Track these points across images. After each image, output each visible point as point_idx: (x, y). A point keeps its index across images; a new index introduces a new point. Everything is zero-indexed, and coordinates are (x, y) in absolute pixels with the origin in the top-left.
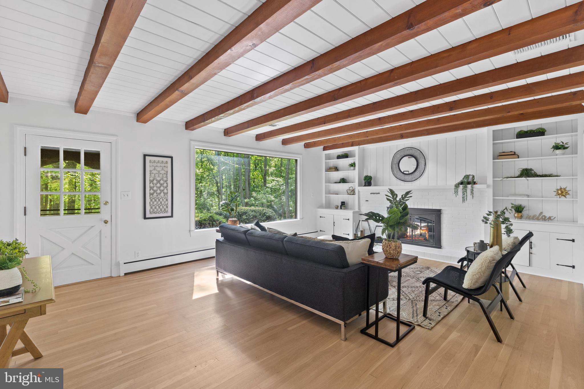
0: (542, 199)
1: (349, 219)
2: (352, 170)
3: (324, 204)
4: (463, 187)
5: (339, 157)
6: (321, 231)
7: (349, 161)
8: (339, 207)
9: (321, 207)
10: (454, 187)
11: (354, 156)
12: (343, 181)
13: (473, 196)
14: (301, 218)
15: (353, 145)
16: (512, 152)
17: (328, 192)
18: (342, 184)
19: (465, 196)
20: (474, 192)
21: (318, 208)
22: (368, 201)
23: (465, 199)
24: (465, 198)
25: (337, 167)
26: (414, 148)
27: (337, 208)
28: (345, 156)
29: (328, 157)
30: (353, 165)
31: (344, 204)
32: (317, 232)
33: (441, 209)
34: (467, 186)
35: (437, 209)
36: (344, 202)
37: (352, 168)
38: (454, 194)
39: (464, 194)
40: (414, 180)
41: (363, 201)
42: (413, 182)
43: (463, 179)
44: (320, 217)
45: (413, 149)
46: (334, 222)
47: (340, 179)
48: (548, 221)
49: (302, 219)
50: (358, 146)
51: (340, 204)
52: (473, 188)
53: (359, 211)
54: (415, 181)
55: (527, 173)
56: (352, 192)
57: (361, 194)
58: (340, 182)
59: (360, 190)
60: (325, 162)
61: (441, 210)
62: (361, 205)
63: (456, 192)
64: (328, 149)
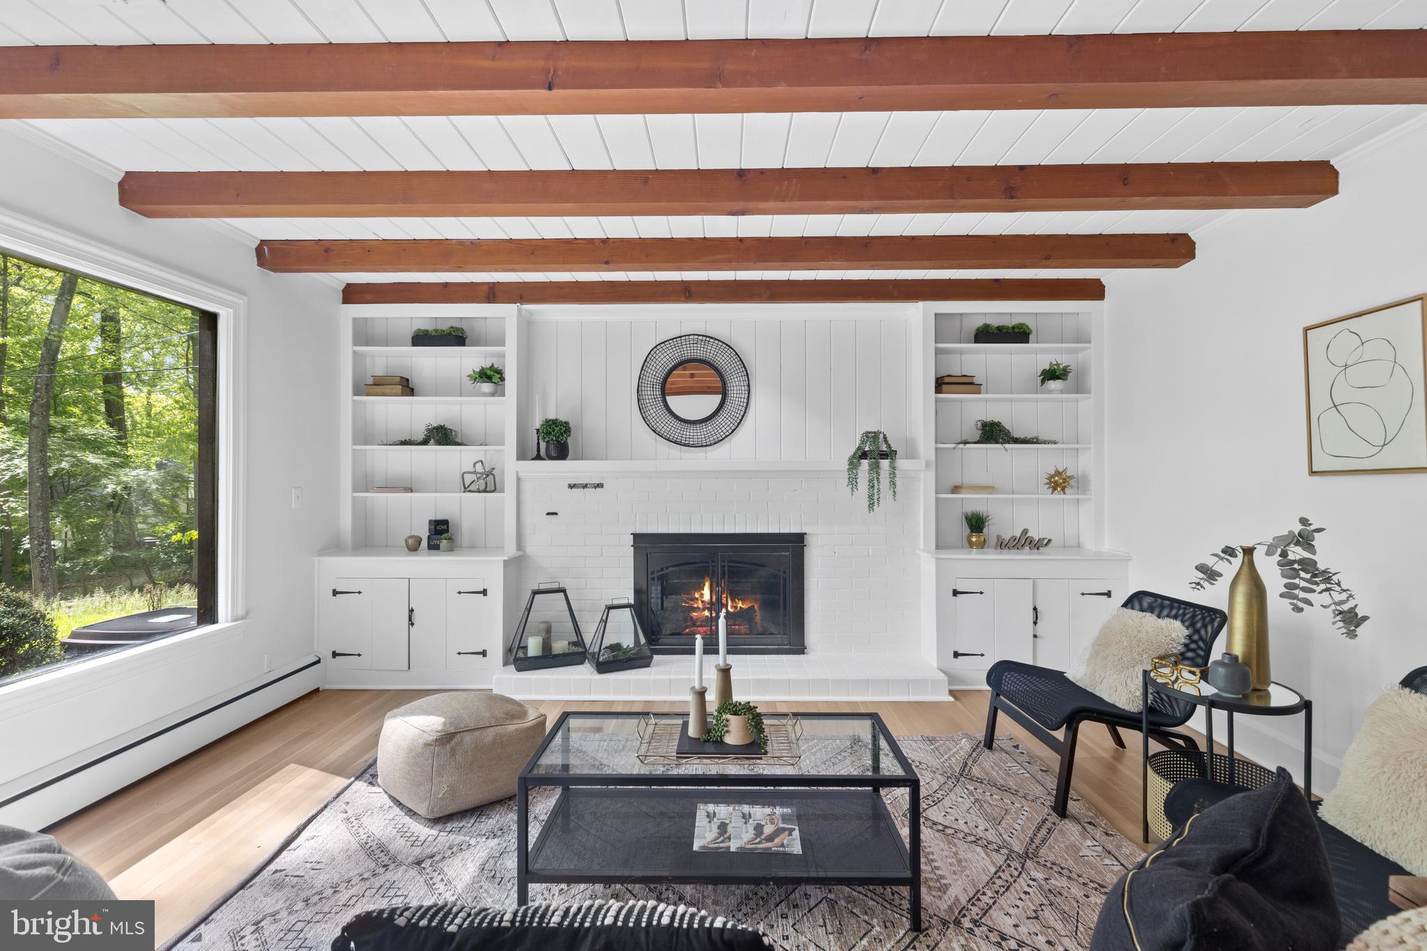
0: (1038, 496)
1: (484, 592)
2: (485, 395)
3: (350, 535)
4: (870, 465)
5: (422, 339)
6: (335, 655)
7: (470, 358)
8: (424, 543)
9: (334, 547)
10: (847, 467)
11: (502, 343)
12: (442, 435)
13: (894, 492)
14: (240, 612)
15: (494, 296)
16: (966, 376)
17: (364, 483)
18: (432, 448)
19: (876, 491)
20: (898, 481)
21: (319, 555)
22: (556, 514)
23: (876, 501)
24: (876, 497)
25: (408, 380)
26: (716, 339)
27: (413, 546)
28: (455, 337)
29: (364, 335)
30: (491, 376)
31: (447, 531)
32: (318, 662)
33: (803, 532)
34: (878, 463)
35: (792, 532)
36: (446, 522)
37: (487, 387)
38: (848, 486)
39: (873, 487)
40: (715, 443)
41: (535, 515)
42: (708, 448)
43: (862, 442)
44: (335, 593)
45: (712, 340)
46: (411, 611)
47: (428, 430)
48: (1036, 551)
49: (243, 618)
50: (516, 305)
51: (424, 533)
52: (894, 468)
53: (520, 553)
54: (715, 445)
55: (992, 433)
56: (487, 482)
57: (526, 487)
58: (425, 442)
59: (521, 475)
60: (354, 352)
61: (805, 536)
62: (528, 530)
63: (853, 482)
64: (369, 297)
